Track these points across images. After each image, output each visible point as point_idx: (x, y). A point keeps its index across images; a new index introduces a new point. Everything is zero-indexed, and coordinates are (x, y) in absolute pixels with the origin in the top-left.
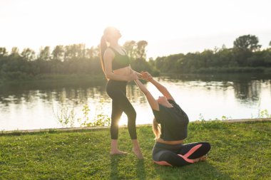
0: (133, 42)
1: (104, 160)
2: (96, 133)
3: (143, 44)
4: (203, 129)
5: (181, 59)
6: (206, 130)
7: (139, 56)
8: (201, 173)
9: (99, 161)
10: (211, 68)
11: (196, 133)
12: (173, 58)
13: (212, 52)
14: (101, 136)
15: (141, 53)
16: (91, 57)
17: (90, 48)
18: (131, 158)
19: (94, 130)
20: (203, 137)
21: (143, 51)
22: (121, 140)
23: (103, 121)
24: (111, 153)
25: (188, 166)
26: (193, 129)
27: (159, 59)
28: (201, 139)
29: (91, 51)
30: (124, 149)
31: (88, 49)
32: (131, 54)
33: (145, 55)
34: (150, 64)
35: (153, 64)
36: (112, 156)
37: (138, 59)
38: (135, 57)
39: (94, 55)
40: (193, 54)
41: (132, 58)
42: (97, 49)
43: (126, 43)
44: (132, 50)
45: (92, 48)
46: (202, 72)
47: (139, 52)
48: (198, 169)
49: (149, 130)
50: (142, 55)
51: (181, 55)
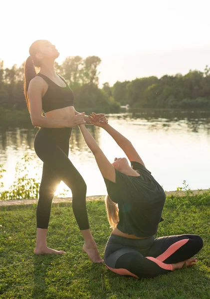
0: (78, 59)
1: (23, 265)
2: (13, 213)
3: (93, 61)
4: (188, 206)
5: (153, 85)
6: (193, 208)
7: (87, 81)
8: (186, 289)
9: (15, 267)
10: (199, 100)
11: (178, 214)
12: (141, 84)
13: (202, 73)
14: (21, 219)
15: (91, 75)
16: (12, 82)
17: (10, 68)
18: (69, 259)
19: (10, 208)
20: (190, 222)
21: (94, 72)
22: (54, 227)
23: (27, 188)
24: (35, 250)
25: (165, 277)
26: (173, 207)
27: (118, 85)
28: (185, 225)
29: (12, 73)
30: (57, 244)
31: (7, 70)
32: (75, 78)
33: (97, 79)
34: (105, 93)
35: (110, 94)
36: (36, 256)
37: (85, 86)
38: (81, 82)
39: (17, 79)
40: (171, 78)
41: (76, 84)
42: (21, 70)
43: (67, 61)
44: (76, 70)
45: (14, 67)
46: (185, 106)
47: (87, 75)
48: (181, 281)
49: (100, 208)
50: (92, 78)
51: (153, 79)
